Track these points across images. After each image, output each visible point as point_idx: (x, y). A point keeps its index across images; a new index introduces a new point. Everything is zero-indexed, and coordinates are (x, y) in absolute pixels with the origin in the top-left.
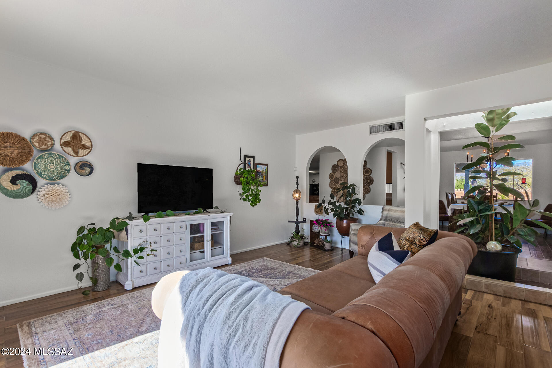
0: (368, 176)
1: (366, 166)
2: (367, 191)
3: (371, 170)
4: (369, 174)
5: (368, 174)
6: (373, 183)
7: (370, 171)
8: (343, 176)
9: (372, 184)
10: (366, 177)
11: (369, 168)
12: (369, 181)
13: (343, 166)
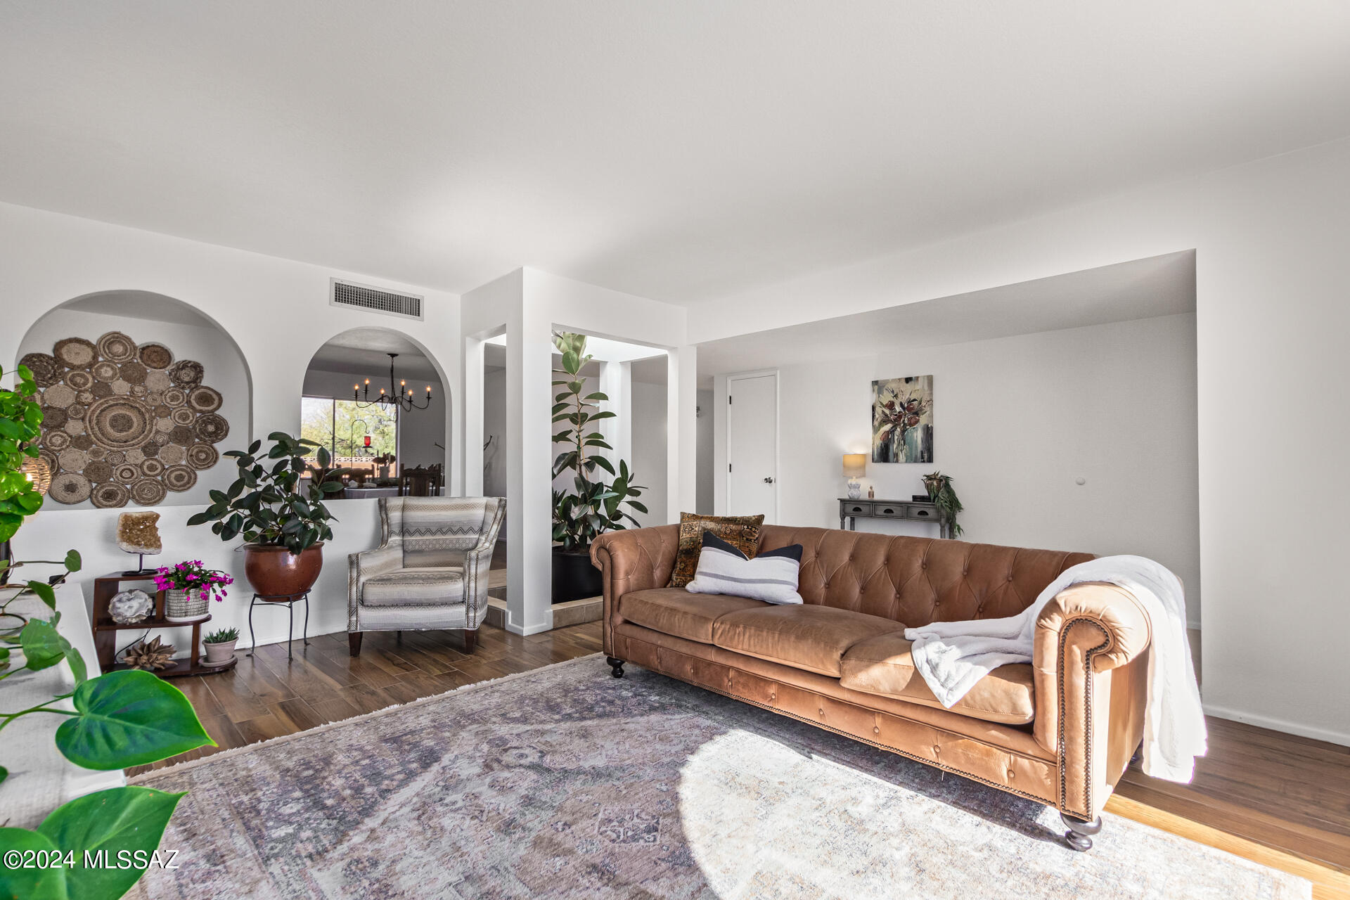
0: (209, 412)
1: (200, 382)
2: (204, 460)
3: (219, 395)
4: (211, 408)
5: (206, 408)
6: (226, 435)
7: (214, 396)
8: (89, 405)
9: (221, 439)
10: (198, 415)
11: (209, 388)
12: (211, 428)
13: (90, 365)
